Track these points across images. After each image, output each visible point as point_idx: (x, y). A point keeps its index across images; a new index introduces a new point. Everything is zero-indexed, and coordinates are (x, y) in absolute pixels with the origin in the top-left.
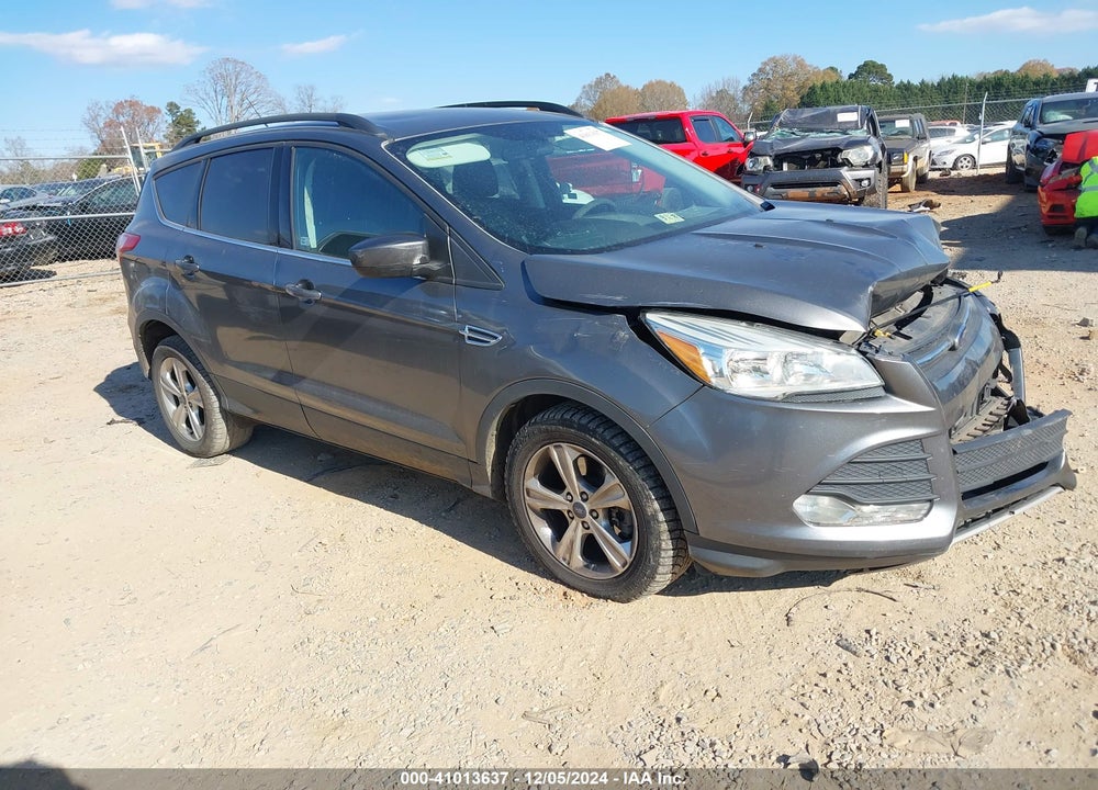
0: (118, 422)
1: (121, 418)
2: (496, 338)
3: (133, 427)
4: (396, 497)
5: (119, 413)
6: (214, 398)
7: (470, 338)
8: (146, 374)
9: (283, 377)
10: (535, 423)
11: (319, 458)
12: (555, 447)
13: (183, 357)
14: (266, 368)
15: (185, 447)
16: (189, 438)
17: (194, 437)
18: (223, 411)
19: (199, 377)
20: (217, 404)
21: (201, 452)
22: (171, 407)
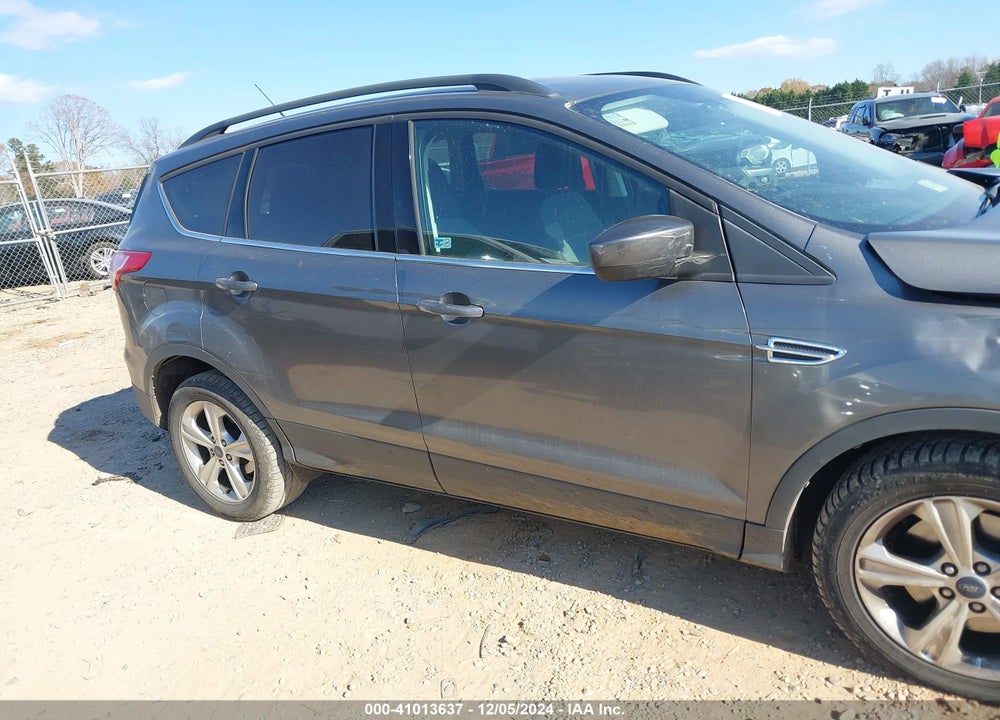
0: (105, 480)
1: (107, 475)
2: (835, 353)
3: (126, 485)
4: (546, 559)
5: (100, 467)
6: (271, 449)
7: (776, 355)
8: (158, 422)
9: (398, 419)
10: (900, 470)
11: (404, 510)
12: (935, 502)
13: (223, 400)
14: (370, 409)
15: (222, 509)
16: (225, 498)
17: (235, 497)
18: (283, 462)
19: (250, 424)
20: (273, 456)
21: (246, 514)
22: (195, 461)
